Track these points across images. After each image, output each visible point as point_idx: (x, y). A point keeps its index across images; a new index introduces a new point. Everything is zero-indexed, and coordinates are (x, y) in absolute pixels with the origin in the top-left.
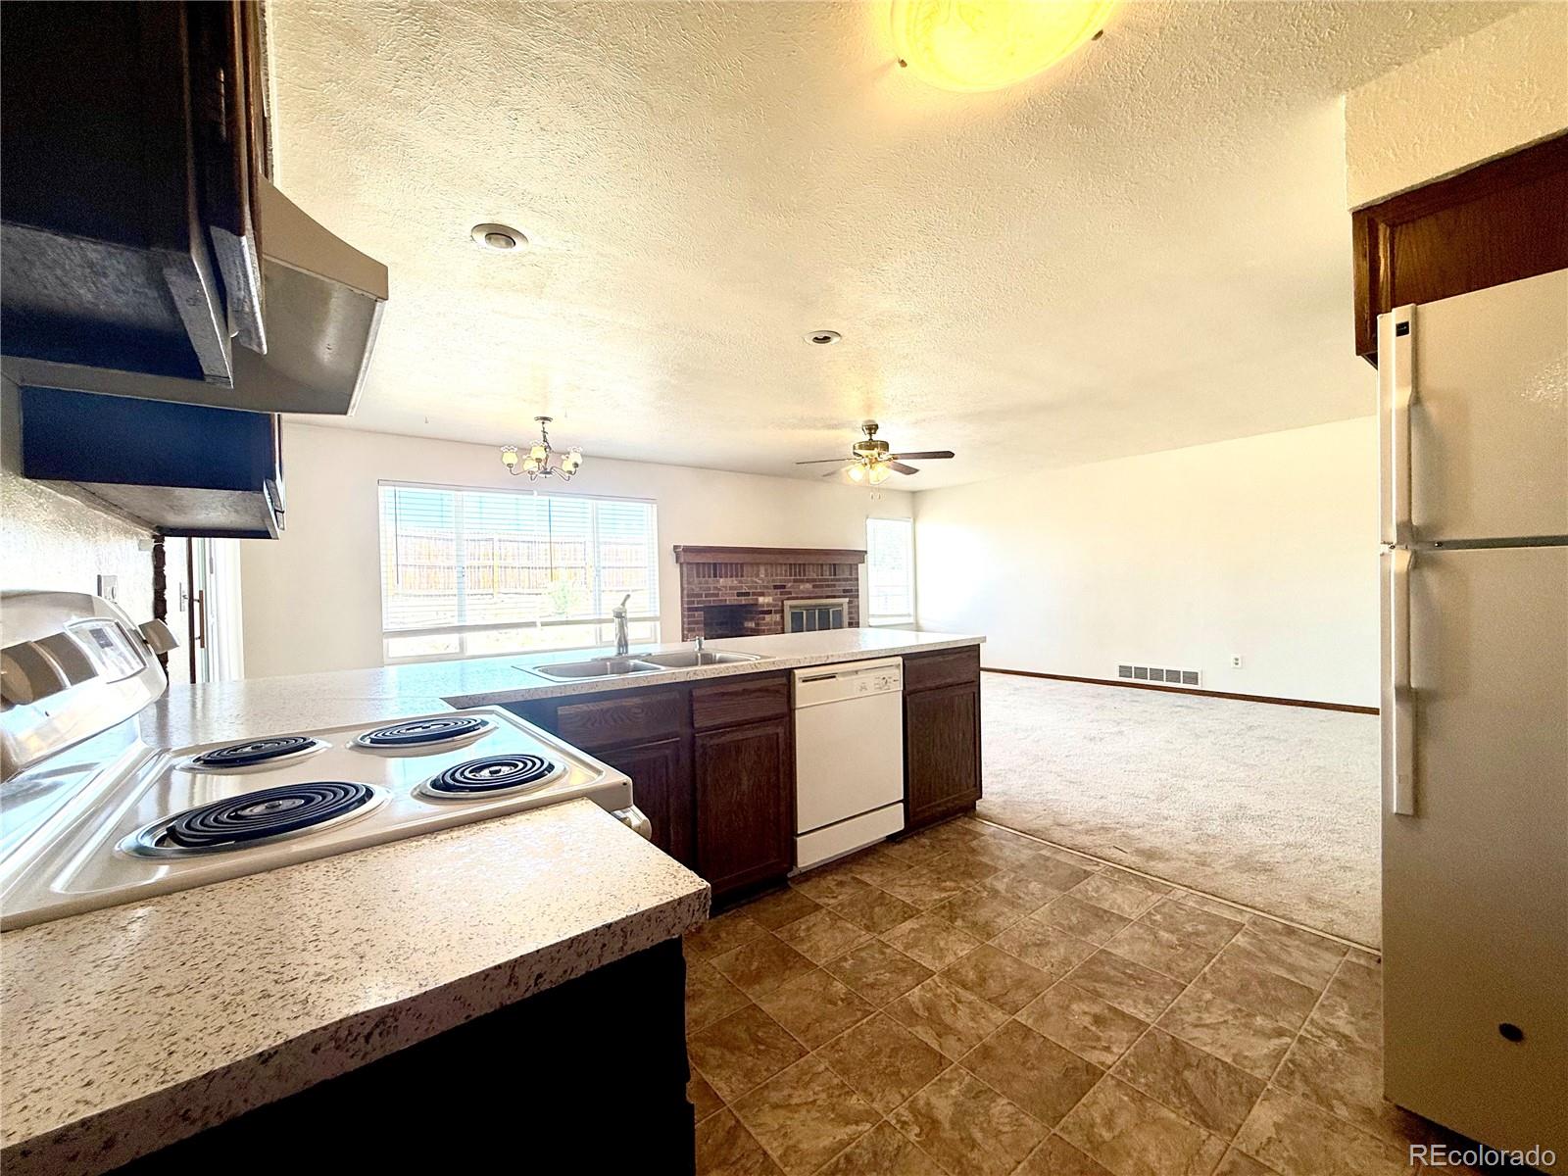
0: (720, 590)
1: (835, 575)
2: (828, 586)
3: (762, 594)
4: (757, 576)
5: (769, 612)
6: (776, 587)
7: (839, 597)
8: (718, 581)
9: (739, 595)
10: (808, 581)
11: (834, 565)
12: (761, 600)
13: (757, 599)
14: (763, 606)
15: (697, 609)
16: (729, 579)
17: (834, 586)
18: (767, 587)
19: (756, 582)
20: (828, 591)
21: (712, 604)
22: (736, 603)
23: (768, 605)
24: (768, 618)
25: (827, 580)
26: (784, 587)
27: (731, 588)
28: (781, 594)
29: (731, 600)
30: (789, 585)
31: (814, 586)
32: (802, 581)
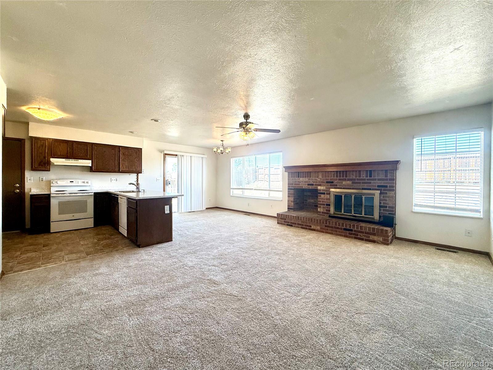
0: (300, 182)
1: (371, 176)
2: (363, 183)
3: (320, 185)
4: (318, 177)
5: (324, 194)
6: (327, 182)
7: (373, 189)
8: (300, 179)
9: (308, 185)
10: (348, 180)
11: (371, 171)
12: (319, 188)
13: (317, 187)
14: (320, 190)
15: (291, 189)
16: (304, 178)
17: (370, 183)
18: (323, 182)
19: (317, 180)
20: (365, 186)
21: (297, 188)
22: (307, 188)
23: (323, 190)
24: (322, 196)
25: (365, 180)
26: (332, 182)
27: (305, 182)
28: (331, 185)
29: (305, 186)
30: (336, 181)
31: (353, 183)
32: (345, 180)
